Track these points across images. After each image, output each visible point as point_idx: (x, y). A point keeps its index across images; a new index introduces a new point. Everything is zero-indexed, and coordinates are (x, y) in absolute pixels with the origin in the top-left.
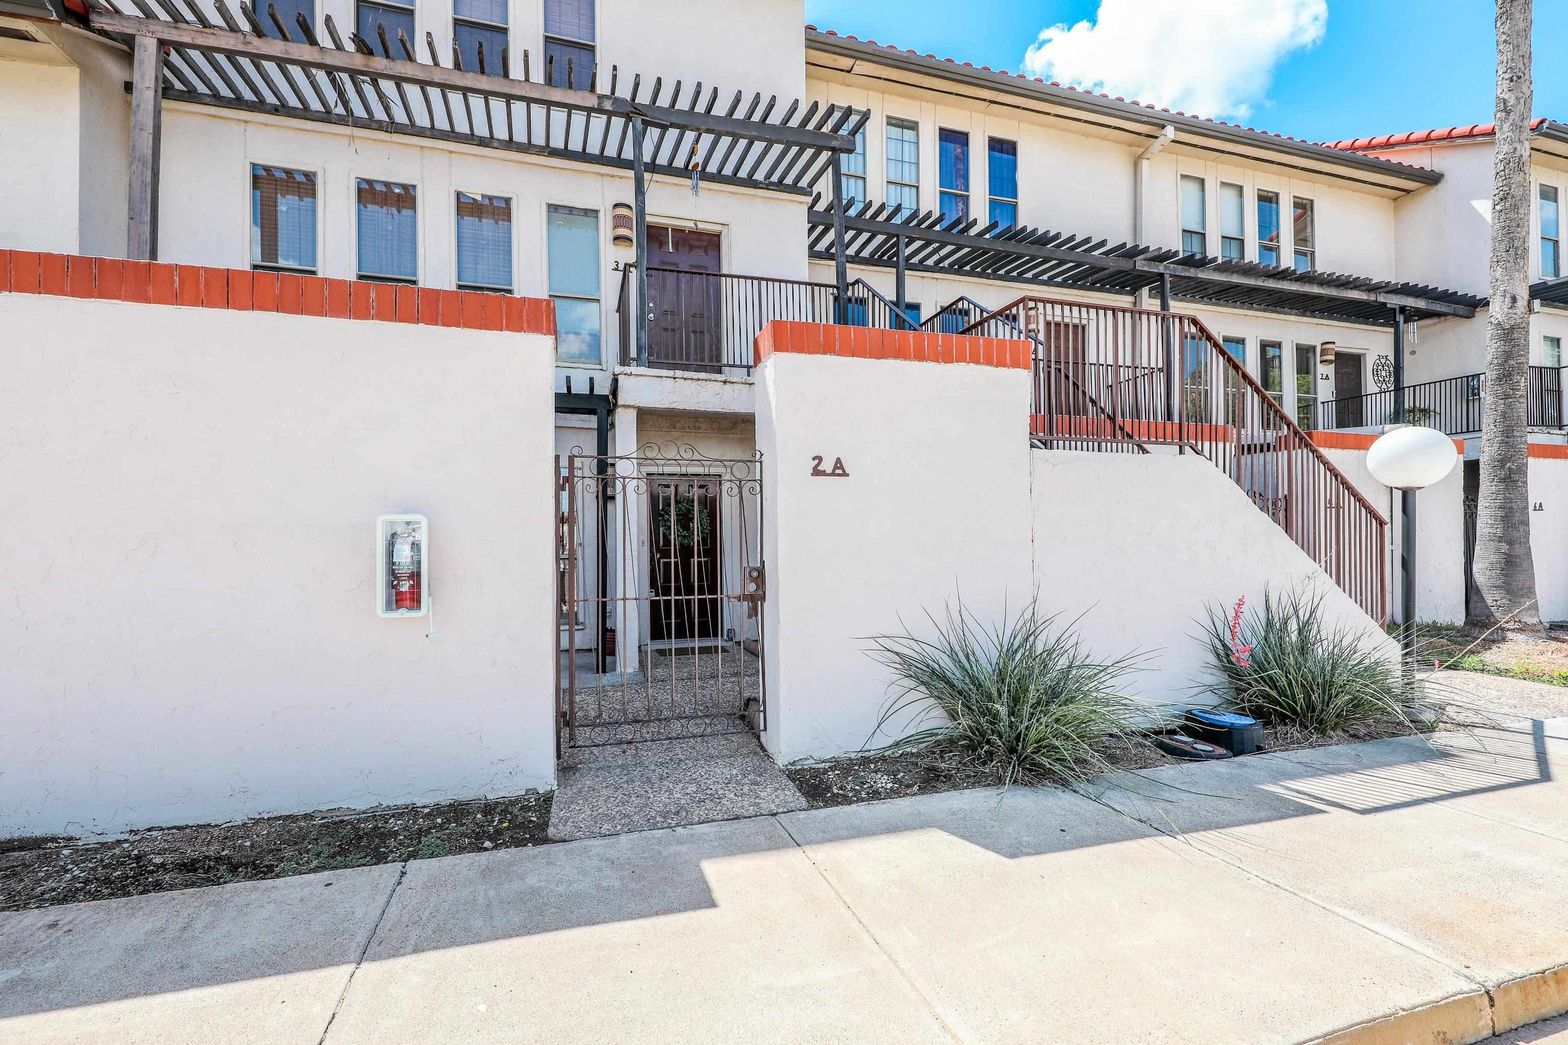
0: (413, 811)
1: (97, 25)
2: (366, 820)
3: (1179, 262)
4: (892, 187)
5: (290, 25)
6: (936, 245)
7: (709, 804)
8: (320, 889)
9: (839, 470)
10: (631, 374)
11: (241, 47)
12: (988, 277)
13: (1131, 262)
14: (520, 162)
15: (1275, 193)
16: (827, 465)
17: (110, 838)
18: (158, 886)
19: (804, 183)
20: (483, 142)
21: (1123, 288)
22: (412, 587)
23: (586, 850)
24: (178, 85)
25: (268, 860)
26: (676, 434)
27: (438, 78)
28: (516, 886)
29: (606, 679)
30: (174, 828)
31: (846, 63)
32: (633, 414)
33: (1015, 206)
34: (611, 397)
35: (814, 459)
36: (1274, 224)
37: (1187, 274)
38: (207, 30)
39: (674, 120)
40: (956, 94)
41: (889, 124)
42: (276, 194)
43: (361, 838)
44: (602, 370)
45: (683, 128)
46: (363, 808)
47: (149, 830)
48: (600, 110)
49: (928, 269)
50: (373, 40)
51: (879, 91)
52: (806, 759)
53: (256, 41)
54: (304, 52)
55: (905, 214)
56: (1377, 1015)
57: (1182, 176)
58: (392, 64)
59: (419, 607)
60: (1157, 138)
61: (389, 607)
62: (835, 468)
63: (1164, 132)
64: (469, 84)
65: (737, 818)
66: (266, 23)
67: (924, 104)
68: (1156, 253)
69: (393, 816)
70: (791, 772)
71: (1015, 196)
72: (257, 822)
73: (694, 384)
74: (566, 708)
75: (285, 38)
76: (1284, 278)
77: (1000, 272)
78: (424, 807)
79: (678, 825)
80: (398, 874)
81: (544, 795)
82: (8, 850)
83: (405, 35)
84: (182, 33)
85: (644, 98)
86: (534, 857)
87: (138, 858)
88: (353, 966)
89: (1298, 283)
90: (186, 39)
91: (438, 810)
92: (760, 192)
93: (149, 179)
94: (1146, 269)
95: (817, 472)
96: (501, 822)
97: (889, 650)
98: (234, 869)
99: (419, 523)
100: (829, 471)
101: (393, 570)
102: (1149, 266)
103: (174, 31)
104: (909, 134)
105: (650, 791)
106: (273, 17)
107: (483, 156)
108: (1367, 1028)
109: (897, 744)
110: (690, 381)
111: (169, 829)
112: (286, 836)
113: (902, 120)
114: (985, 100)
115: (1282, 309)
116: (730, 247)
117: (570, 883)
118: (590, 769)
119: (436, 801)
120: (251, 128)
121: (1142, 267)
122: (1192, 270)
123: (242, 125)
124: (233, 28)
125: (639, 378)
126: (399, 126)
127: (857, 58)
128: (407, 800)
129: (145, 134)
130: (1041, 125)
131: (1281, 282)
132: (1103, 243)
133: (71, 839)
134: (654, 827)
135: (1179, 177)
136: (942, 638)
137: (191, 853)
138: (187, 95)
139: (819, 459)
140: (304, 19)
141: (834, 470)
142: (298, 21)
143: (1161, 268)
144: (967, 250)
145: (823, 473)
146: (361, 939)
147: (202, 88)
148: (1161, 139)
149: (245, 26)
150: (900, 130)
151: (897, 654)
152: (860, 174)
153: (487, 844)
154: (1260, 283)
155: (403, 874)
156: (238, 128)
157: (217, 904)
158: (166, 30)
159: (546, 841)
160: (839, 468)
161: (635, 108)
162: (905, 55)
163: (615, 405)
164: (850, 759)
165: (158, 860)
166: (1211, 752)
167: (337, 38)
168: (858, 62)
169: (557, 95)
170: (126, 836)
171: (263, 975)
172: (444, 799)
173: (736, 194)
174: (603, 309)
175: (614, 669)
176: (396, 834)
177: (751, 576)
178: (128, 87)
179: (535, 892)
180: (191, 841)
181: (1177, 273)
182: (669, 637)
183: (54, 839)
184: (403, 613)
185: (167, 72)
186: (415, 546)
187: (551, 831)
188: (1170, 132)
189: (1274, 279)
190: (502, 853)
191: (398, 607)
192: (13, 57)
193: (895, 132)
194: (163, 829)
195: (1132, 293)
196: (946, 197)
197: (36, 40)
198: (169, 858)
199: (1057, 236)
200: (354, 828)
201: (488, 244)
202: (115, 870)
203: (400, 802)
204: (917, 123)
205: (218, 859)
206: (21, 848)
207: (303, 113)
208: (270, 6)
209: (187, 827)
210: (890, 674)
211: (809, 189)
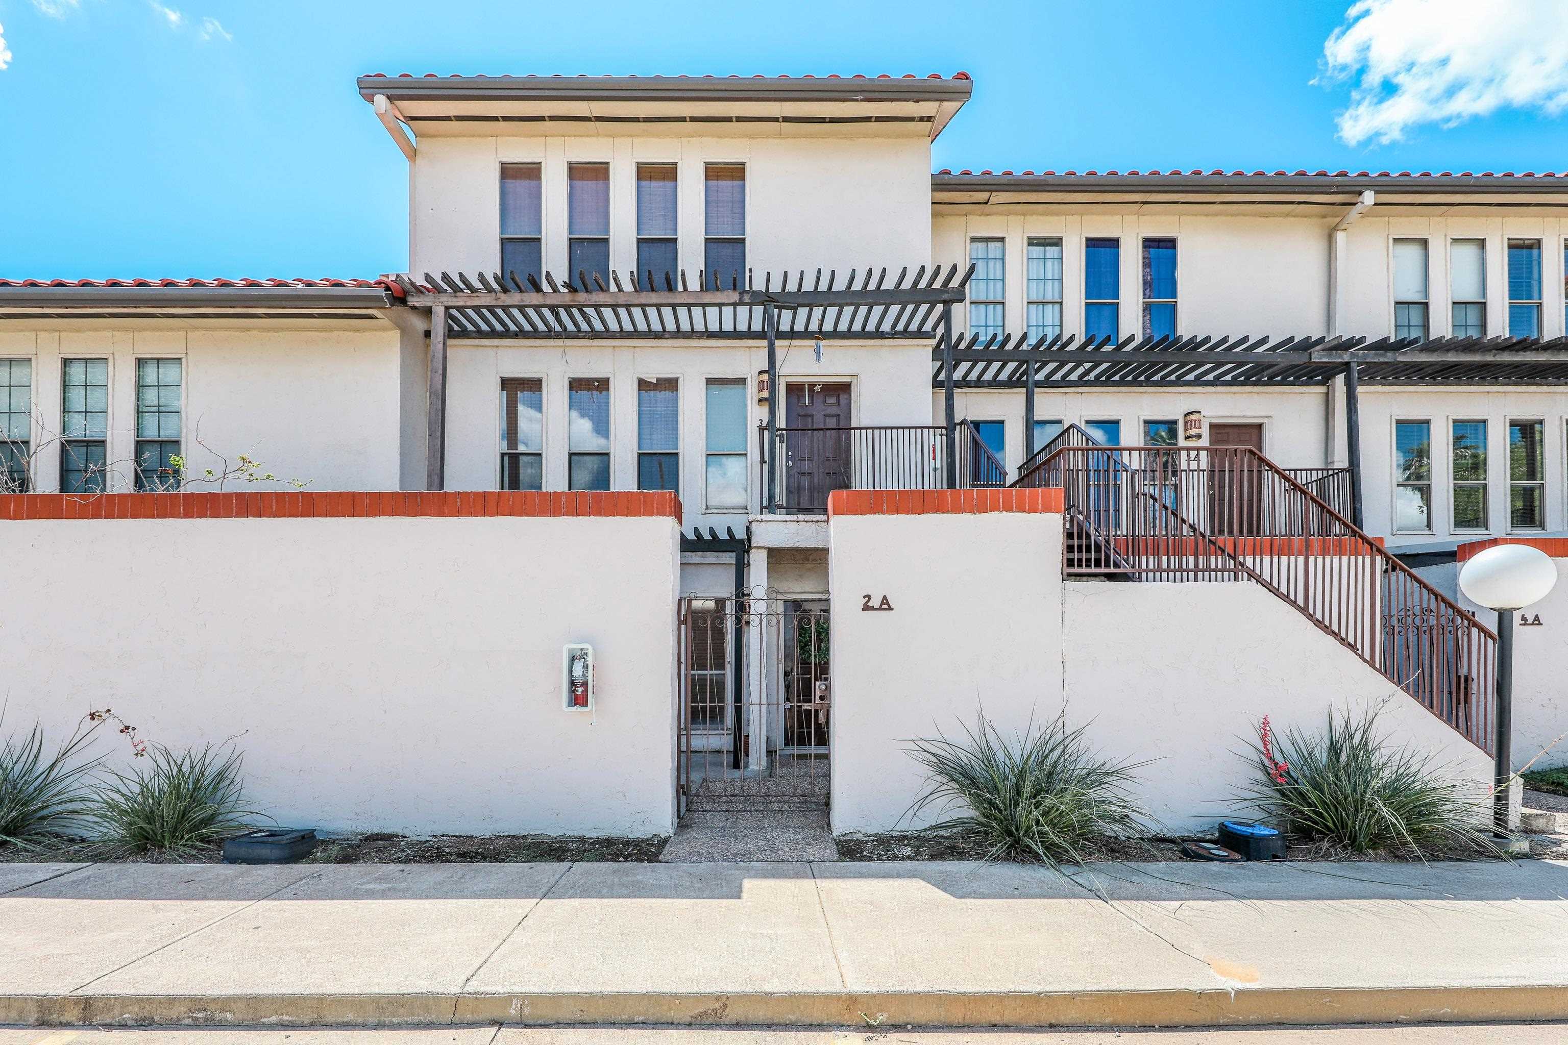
0: (583, 840)
1: (410, 304)
2: (556, 842)
3: (1371, 347)
4: (1033, 307)
5: (523, 282)
6: (1071, 365)
7: (768, 852)
8: (527, 869)
9: (885, 605)
10: (762, 521)
11: (494, 303)
12: (1140, 384)
13: (1306, 354)
14: (686, 347)
15: (1535, 239)
16: (875, 602)
17: (423, 839)
18: (448, 861)
19: (928, 327)
20: (658, 336)
21: (1311, 378)
22: (583, 691)
23: (677, 867)
24: (456, 328)
25: (502, 856)
26: (809, 566)
27: (622, 300)
28: (631, 878)
29: (737, 773)
30: (454, 836)
31: (983, 196)
32: (764, 553)
33: (1174, 306)
34: (746, 541)
35: (864, 597)
36: (1536, 276)
37: (1382, 360)
38: (474, 294)
39: (800, 301)
40: (1103, 203)
41: (1029, 244)
42: (516, 391)
43: (552, 851)
44: (748, 513)
45: (811, 306)
46: (555, 835)
47: (443, 836)
48: (741, 303)
49: (1071, 384)
50: (578, 284)
51: (1020, 214)
52: (855, 833)
53: (503, 296)
54: (533, 298)
55: (1032, 340)
56: (1122, 989)
57: (1395, 240)
58: (590, 296)
59: (587, 705)
60: (1355, 204)
61: (570, 705)
62: (882, 603)
63: (1360, 199)
64: (643, 301)
65: (783, 861)
66: (510, 285)
67: (1069, 218)
68: (1336, 342)
69: (572, 842)
70: (840, 841)
71: (1174, 295)
72: (497, 837)
73: (814, 525)
74: (683, 782)
75: (521, 291)
76: (1525, 349)
77: (1155, 378)
78: (590, 839)
79: (741, 861)
80: (568, 867)
81: (664, 839)
82: (376, 840)
83: (598, 276)
84: (459, 299)
85: (776, 287)
86: (646, 868)
87: (437, 849)
88: (539, 900)
89: (1549, 351)
90: (462, 304)
91: (598, 841)
92: (887, 342)
93: (440, 406)
94: (1325, 360)
95: (866, 608)
96: (633, 850)
97: (926, 751)
98: (484, 859)
99: (587, 649)
100: (877, 606)
101: (573, 680)
102: (1329, 356)
103: (454, 299)
104: (1052, 251)
105: (733, 842)
106: (513, 280)
107: (658, 347)
108: (1111, 994)
109: (932, 828)
110: (811, 523)
111: (452, 836)
112: (512, 846)
113: (1045, 238)
114: (1136, 203)
115: (1543, 380)
116: (859, 396)
117: (661, 880)
118: (700, 827)
119: (597, 835)
120: (501, 351)
121: (1321, 358)
122: (1389, 354)
123: (495, 349)
124: (490, 290)
125: (769, 523)
126: (598, 333)
127: (992, 191)
128: (579, 833)
129: (437, 375)
130: (1207, 215)
131: (1521, 353)
132: (1264, 340)
133: (405, 837)
134: (726, 861)
135: (1391, 241)
136: (973, 742)
137: (463, 849)
138: (461, 334)
139: (869, 597)
140: (533, 277)
141: (881, 605)
142: (528, 280)
143: (1346, 357)
144: (1105, 366)
145: (872, 608)
146: (544, 890)
147: (470, 327)
148: (1359, 206)
149: (495, 286)
150: (1042, 248)
151: (934, 755)
152: (999, 299)
153: (621, 859)
154: (1489, 358)
155: (571, 867)
156: (491, 352)
157: (476, 871)
158: (450, 299)
159: (657, 861)
160: (885, 604)
161: (769, 297)
162: (1043, 178)
163: (750, 547)
164: (892, 836)
165: (447, 850)
166: (1228, 856)
167: (553, 285)
168: (994, 194)
169: (708, 298)
170: (431, 838)
171: (497, 898)
172: (602, 834)
173: (865, 346)
174: (750, 462)
175: (746, 766)
176: (571, 850)
177: (820, 689)
178: (428, 334)
179: (639, 882)
180: (463, 843)
181: (1368, 360)
182: (810, 744)
183: (397, 836)
184: (578, 708)
185: (450, 321)
186: (586, 667)
187: (661, 857)
188: (1369, 197)
189: (1511, 351)
190: (628, 864)
191: (576, 704)
192: (364, 330)
193: (1037, 251)
194: (449, 836)
195: (1323, 383)
196: (1093, 308)
197: (377, 318)
198: (453, 850)
199: (1207, 339)
200: (549, 846)
201: (661, 417)
202: (427, 853)
203: (576, 834)
204: (1061, 239)
205: (477, 853)
206: (382, 839)
207: (534, 334)
208: (512, 272)
209: (461, 836)
210: (928, 771)
211: (933, 333)
